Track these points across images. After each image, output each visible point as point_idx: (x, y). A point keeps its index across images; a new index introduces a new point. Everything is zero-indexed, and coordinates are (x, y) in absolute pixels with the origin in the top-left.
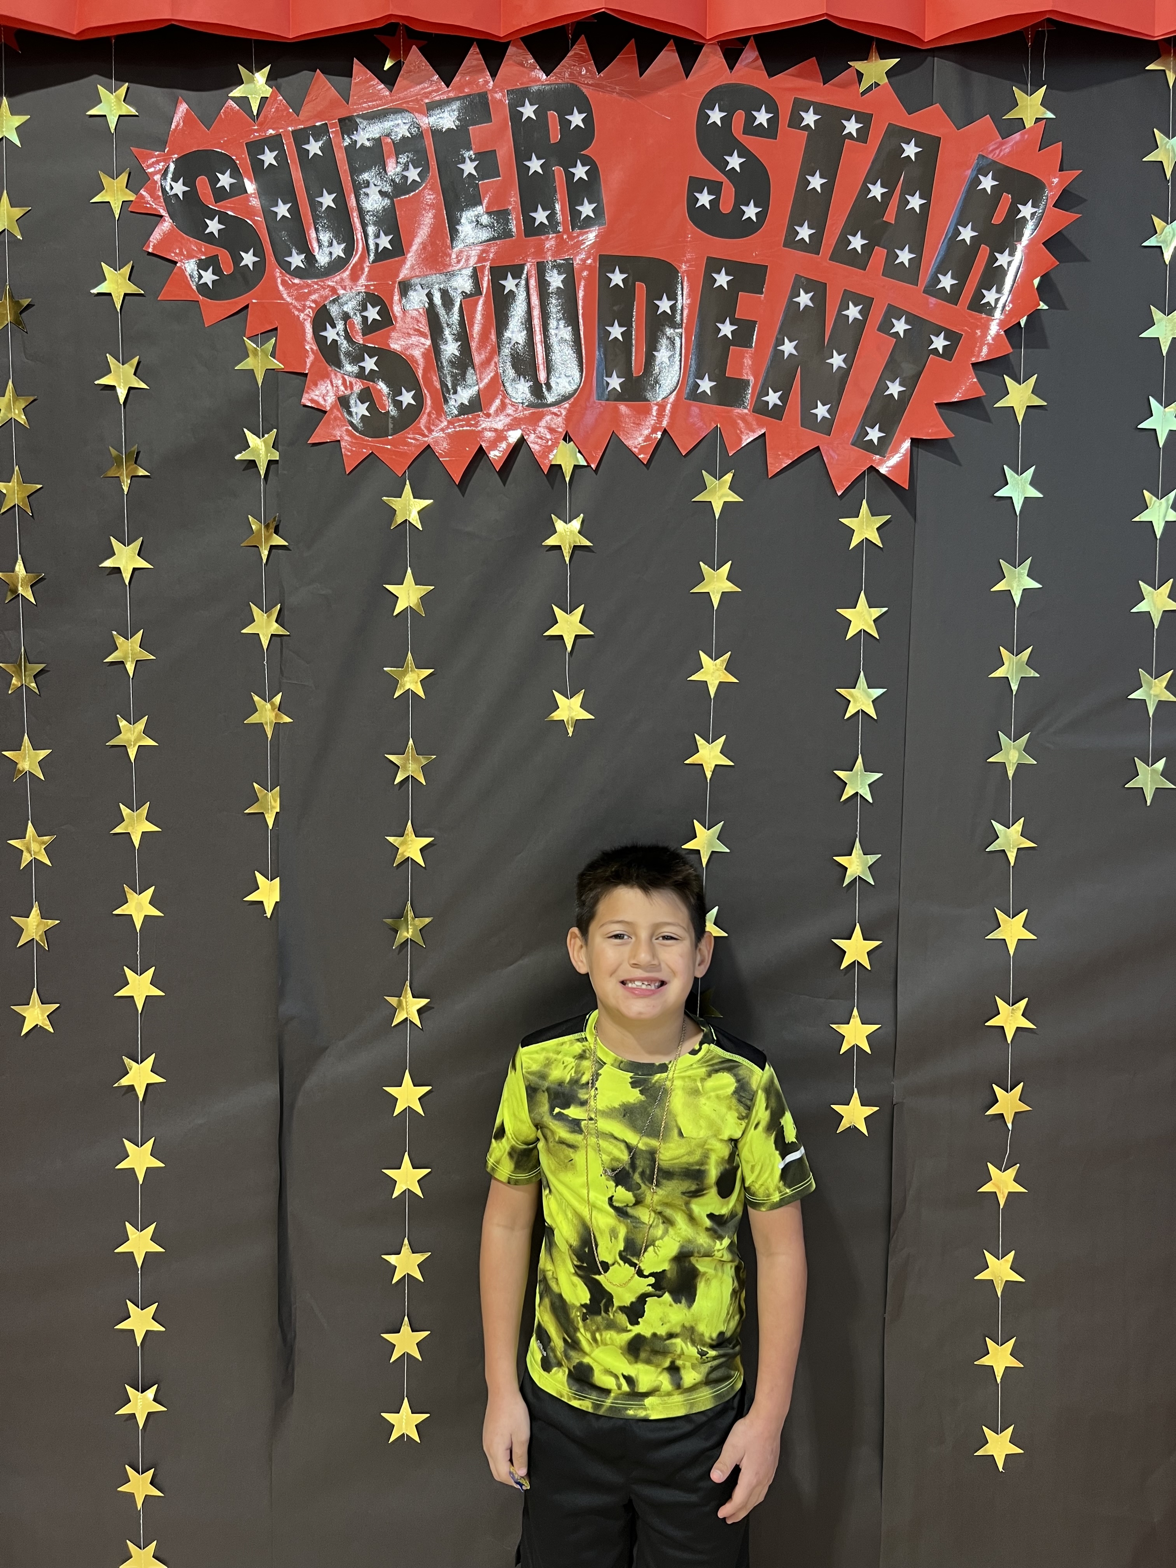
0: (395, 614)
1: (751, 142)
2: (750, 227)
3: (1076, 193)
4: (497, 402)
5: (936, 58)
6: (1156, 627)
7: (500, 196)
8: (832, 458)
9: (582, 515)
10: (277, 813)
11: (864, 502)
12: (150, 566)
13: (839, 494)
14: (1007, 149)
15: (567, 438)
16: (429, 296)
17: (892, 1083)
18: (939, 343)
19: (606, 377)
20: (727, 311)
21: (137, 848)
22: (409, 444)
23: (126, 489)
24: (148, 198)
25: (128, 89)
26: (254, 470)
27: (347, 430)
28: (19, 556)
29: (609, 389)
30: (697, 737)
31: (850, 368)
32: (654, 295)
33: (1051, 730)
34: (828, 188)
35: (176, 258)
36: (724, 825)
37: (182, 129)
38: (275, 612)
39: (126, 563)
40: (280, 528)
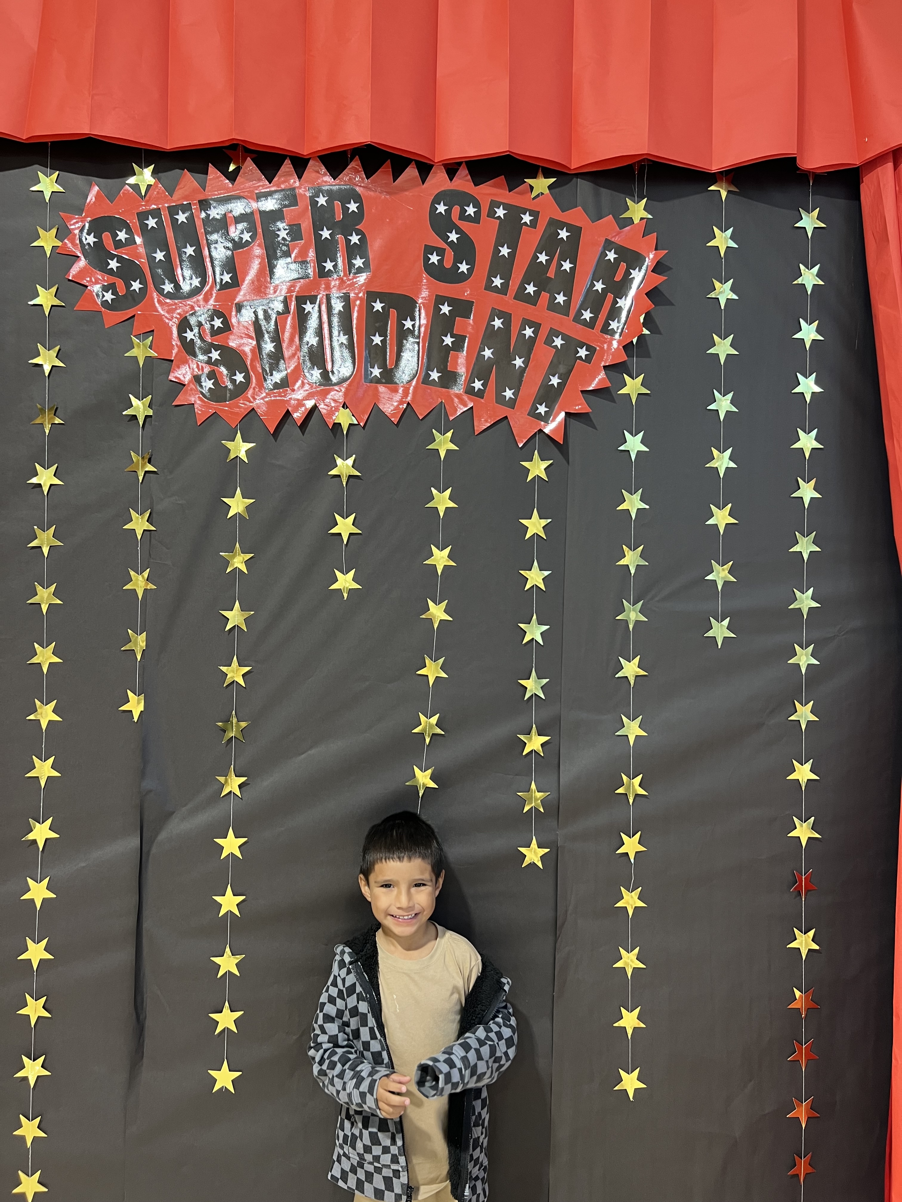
0: (228, 518)
1: (464, 225)
2: (462, 278)
3: (666, 264)
4: (299, 383)
5: (578, 179)
6: (722, 533)
7: (303, 253)
8: (515, 423)
9: (354, 456)
10: (144, 650)
11: (536, 452)
12: (62, 483)
13: (520, 446)
14: (622, 235)
15: (345, 406)
16: (255, 313)
17: (557, 832)
18: (583, 353)
19: (371, 368)
20: (448, 329)
21: (45, 673)
22: (240, 407)
23: (47, 431)
24: (69, 245)
25: (59, 175)
26: (136, 421)
27: (199, 397)
29: (372, 376)
30: (428, 600)
31: (526, 366)
32: (402, 317)
33: (657, 599)
34: (512, 255)
35: (87, 284)
36: (445, 659)
37: (94, 202)
38: (147, 515)
39: (45, 481)
40: (152, 459)
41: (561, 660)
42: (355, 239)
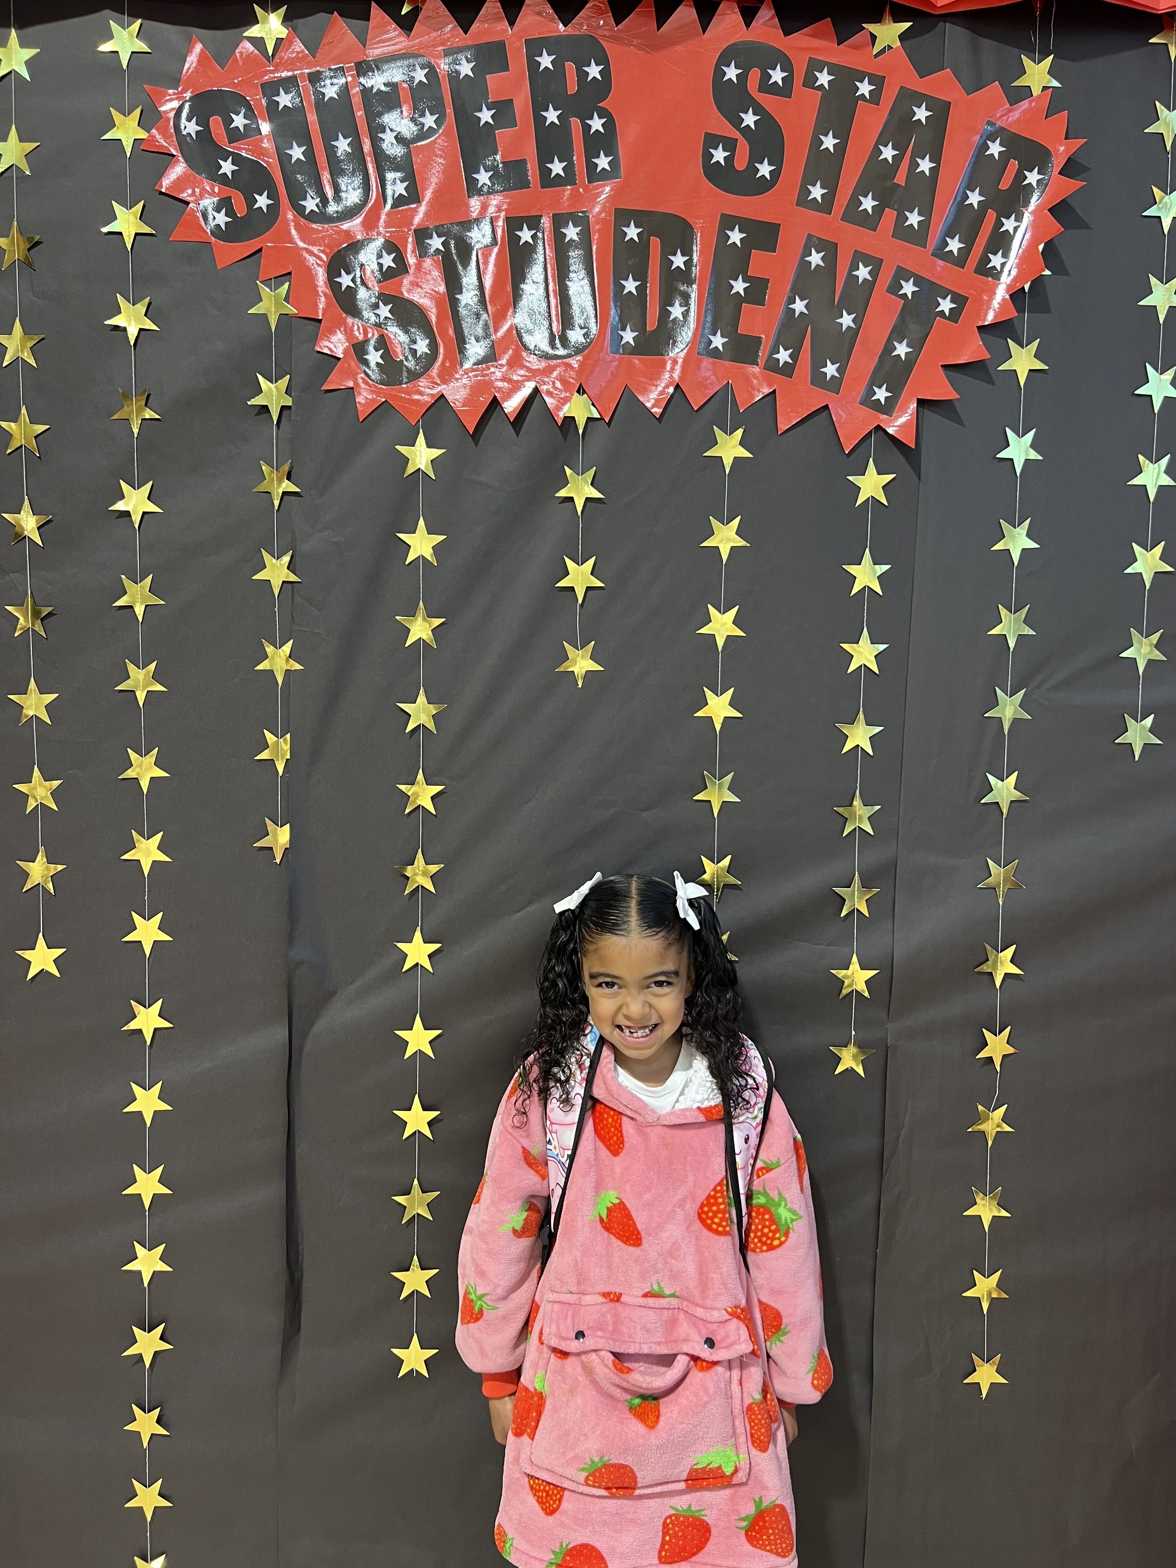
0: (407, 563)
1: (765, 99)
2: (764, 185)
3: (1080, 161)
4: (512, 354)
5: (947, 24)
6: (1147, 588)
7: (516, 145)
8: (841, 417)
9: (594, 468)
10: (287, 760)
11: (871, 460)
12: (160, 511)
13: (847, 452)
14: (1015, 115)
15: (581, 390)
16: (446, 244)
17: (887, 1026)
18: (946, 305)
19: (621, 330)
20: (741, 269)
21: (145, 793)
22: (421, 393)
23: (136, 431)
24: (160, 138)
25: (141, 25)
26: (268, 414)
27: (362, 378)
28: (26, 497)
29: (622, 343)
30: (705, 689)
31: (859, 328)
32: (669, 250)
33: (1046, 686)
34: (840, 148)
35: (189, 198)
36: (734, 775)
37: (196, 68)
38: (286, 559)
39: (135, 507)
40: (292, 473)
41: (899, 778)
42: (597, 124)
